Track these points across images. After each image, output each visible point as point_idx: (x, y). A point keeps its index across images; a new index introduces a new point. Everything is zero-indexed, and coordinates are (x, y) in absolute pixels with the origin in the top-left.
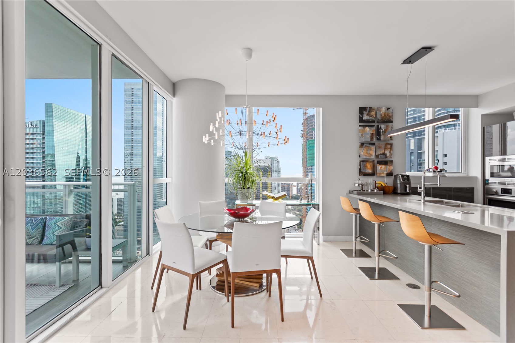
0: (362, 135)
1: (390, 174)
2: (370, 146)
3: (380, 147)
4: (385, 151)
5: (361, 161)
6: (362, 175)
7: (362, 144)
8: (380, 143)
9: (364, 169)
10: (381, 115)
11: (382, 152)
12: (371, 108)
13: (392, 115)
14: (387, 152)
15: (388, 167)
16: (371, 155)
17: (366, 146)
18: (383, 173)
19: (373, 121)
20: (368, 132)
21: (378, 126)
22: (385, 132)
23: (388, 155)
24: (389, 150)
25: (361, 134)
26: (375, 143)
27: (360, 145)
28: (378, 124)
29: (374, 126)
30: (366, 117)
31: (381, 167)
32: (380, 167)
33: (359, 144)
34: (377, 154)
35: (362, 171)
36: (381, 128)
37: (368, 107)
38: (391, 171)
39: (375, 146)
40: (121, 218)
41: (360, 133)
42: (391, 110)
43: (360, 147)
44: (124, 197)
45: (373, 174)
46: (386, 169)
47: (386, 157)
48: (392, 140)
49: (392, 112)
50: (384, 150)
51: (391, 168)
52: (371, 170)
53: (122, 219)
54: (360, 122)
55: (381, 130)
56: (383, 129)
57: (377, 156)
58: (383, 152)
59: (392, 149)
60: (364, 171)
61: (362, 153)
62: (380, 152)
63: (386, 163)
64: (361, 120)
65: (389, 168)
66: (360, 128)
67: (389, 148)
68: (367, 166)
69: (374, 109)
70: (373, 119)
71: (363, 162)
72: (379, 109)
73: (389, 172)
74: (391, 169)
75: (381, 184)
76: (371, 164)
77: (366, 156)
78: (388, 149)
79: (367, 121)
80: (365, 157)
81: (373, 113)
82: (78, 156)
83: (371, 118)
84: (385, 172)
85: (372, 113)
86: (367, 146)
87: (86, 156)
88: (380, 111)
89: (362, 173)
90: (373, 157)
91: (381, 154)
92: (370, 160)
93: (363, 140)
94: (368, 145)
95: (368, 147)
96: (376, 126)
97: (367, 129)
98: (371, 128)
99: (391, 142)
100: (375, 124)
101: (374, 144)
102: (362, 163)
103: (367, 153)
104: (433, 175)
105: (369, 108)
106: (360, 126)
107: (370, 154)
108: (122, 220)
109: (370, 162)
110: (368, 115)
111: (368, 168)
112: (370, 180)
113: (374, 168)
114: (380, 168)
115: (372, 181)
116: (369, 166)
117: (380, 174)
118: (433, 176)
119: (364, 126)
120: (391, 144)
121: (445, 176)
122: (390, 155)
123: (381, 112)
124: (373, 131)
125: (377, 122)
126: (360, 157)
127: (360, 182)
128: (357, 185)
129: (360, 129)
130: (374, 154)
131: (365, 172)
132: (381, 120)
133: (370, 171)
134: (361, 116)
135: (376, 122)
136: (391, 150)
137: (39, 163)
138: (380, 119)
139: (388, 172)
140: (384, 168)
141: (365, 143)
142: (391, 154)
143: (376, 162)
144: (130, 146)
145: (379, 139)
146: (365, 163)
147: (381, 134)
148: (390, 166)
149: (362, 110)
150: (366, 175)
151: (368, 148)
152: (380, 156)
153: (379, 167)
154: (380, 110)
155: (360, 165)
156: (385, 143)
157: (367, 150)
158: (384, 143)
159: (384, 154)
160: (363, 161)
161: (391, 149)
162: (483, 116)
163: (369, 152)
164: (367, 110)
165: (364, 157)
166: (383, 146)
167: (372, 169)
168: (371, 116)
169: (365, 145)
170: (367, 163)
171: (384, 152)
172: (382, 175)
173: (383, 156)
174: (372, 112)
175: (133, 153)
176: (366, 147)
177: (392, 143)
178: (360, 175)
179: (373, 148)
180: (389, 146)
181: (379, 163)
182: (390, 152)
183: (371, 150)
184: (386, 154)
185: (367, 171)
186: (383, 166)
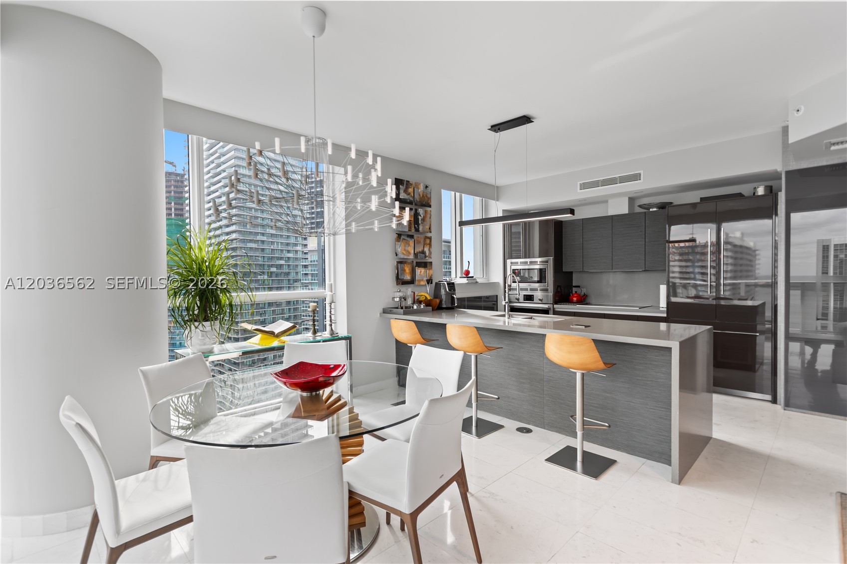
0: (399, 224)
1: (430, 282)
2: (409, 239)
3: (419, 242)
5: (398, 263)
7: (399, 237)
8: (419, 236)
9: (401, 275)
10: (420, 194)
11: (420, 250)
12: (409, 182)
13: (431, 197)
14: (426, 250)
15: (427, 271)
16: (409, 253)
18: (423, 280)
19: (411, 203)
21: (416, 210)
22: (423, 220)
23: (427, 254)
24: (428, 246)
26: (413, 235)
27: (397, 238)
28: (416, 208)
29: (412, 209)
30: (402, 195)
31: (421, 272)
33: (395, 237)
34: (416, 253)
35: (400, 277)
36: (419, 214)
37: (405, 179)
38: (431, 277)
39: (413, 240)
42: (429, 189)
43: (397, 242)
45: (412, 282)
46: (425, 274)
47: (425, 256)
48: (431, 232)
49: (430, 192)
50: (422, 247)
51: (431, 272)
52: (410, 276)
55: (420, 217)
56: (422, 216)
57: (416, 255)
58: (422, 249)
60: (402, 278)
61: (399, 250)
63: (425, 265)
64: (398, 198)
65: (428, 273)
67: (428, 244)
68: (405, 270)
69: (411, 185)
70: (411, 199)
72: (417, 185)
73: (429, 278)
74: (430, 274)
75: (426, 297)
76: (410, 266)
77: (403, 254)
79: (405, 201)
80: (402, 256)
81: (411, 190)
84: (425, 279)
86: (405, 239)
89: (399, 281)
90: (412, 257)
91: (420, 253)
92: (409, 261)
93: (400, 230)
94: (406, 238)
95: (406, 241)
99: (429, 234)
100: (413, 207)
101: (412, 237)
102: (399, 265)
103: (405, 250)
104: (467, 281)
105: (407, 181)
109: (409, 263)
110: (405, 192)
111: (407, 273)
112: (408, 290)
113: (413, 273)
116: (408, 269)
117: (420, 281)
118: (467, 283)
120: (430, 238)
121: (477, 282)
122: (429, 254)
123: (420, 190)
124: (411, 218)
125: (416, 205)
126: (397, 256)
127: (401, 294)
130: (412, 252)
131: (403, 279)
132: (420, 201)
133: (408, 277)
134: (398, 193)
135: (414, 204)
136: (430, 247)
138: (418, 200)
140: (424, 272)
141: (402, 235)
142: (430, 253)
143: (415, 264)
145: (417, 230)
146: (402, 265)
147: (420, 223)
148: (430, 269)
149: (399, 184)
150: (404, 283)
151: (406, 243)
152: (419, 255)
153: (419, 272)
154: (418, 187)
155: (397, 269)
156: (424, 236)
157: (405, 246)
158: (422, 236)
159: (423, 252)
160: (401, 262)
161: (430, 245)
162: (503, 211)
163: (407, 248)
164: (404, 184)
166: (422, 241)
167: (411, 274)
168: (409, 195)
169: (402, 237)
170: (406, 265)
171: (424, 250)
172: (422, 283)
173: (422, 255)
174: (409, 188)
176: (403, 240)
178: (398, 285)
179: (411, 242)
180: (428, 241)
181: (419, 265)
182: (429, 250)
183: (409, 245)
184: (425, 252)
185: (405, 277)
186: (423, 270)
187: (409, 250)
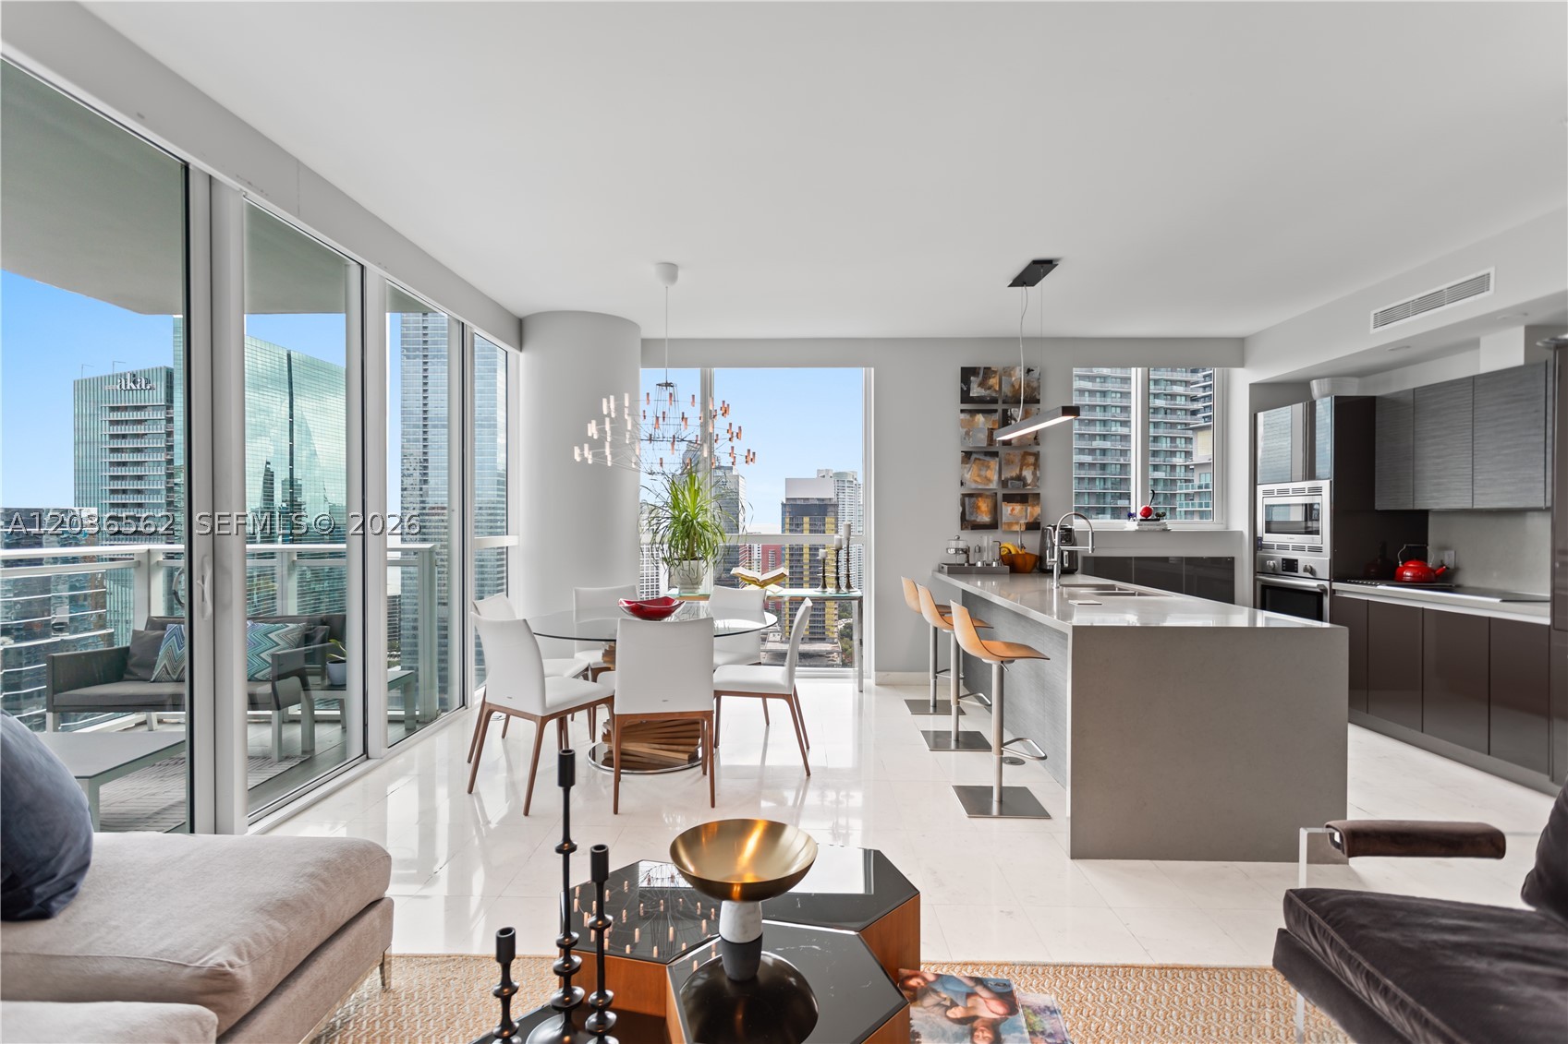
0: (967, 433)
1: (1033, 526)
2: (987, 459)
3: (1009, 462)
4: (1021, 470)
5: (964, 495)
6: (966, 528)
7: (967, 455)
8: (1009, 452)
9: (971, 514)
10: (1013, 386)
11: (1014, 474)
12: (989, 368)
13: (1039, 386)
14: (1028, 474)
15: (1029, 509)
16: (989, 481)
17: (976, 459)
18: (1017, 523)
19: (994, 401)
20: (981, 426)
21: (1005, 411)
23: (1029, 481)
24: (1032, 467)
25: (965, 430)
26: (997, 452)
27: (963, 458)
28: (1005, 406)
29: (995, 411)
30: (976, 391)
31: (1013, 510)
32: (1010, 508)
33: (959, 456)
34: (1003, 479)
35: (967, 518)
36: (1011, 417)
37: (982, 365)
38: (1036, 518)
39: (997, 459)
40: (395, 653)
41: (962, 427)
42: (1035, 374)
43: (963, 462)
44: (403, 591)
45: (993, 526)
46: (1024, 514)
47: (1025, 485)
48: (1038, 444)
49: (1039, 379)
50: (1018, 469)
51: (1037, 510)
52: (989, 516)
53: (396, 656)
54: (962, 402)
55: (1013, 421)
57: (1004, 483)
58: (1018, 472)
59: (1039, 466)
60: (973, 519)
61: (968, 476)
62: (1010, 473)
63: (1023, 499)
64: (965, 397)
65: (1031, 512)
66: (963, 416)
67: (1031, 464)
68: (978, 508)
69: (995, 372)
70: (994, 395)
71: (969, 498)
72: (1007, 372)
74: (1035, 515)
75: (1009, 550)
76: (989, 501)
77: (976, 482)
78: (1028, 465)
79: (980, 400)
80: (974, 486)
81: (993, 381)
82: (267, 470)
83: (988, 392)
84: (1023, 521)
85: (991, 380)
86: (979, 459)
87: (291, 470)
88: (1010, 376)
89: (968, 523)
90: (994, 486)
91: (1012, 479)
92: (988, 493)
93: (970, 445)
94: (981, 457)
95: (981, 462)
96: (1000, 411)
97: (980, 418)
98: (989, 416)
99: (1036, 449)
100: (1000, 407)
101: (995, 454)
102: (967, 499)
103: (979, 476)
104: (1140, 527)
105: (985, 368)
106: (962, 411)
107: (986, 477)
108: (396, 659)
109: (987, 497)
110: (981, 385)
111: (982, 512)
112: (986, 539)
113: (995, 511)
114: (1009, 512)
115: (991, 542)
116: (984, 506)
117: (1010, 524)
118: (1139, 531)
119: (973, 412)
120: (1037, 455)
121: (1166, 530)
122: (1033, 481)
123: (1013, 379)
124: (994, 422)
125: (1004, 402)
126: (962, 484)
127: (962, 545)
128: (953, 551)
129: (962, 420)
130: (995, 478)
131: (975, 521)
132: (1013, 396)
133: (985, 518)
134: (965, 389)
135: (1000, 402)
136: (1035, 469)
137: (158, 492)
138: (1010, 394)
139: (1030, 519)
140: (1020, 511)
141: (975, 452)
142: (1036, 478)
143: (1000, 497)
144: (417, 440)
146: (973, 499)
148: (1033, 506)
149: (967, 374)
150: (977, 527)
151: (983, 464)
152: (1010, 482)
153: (1008, 510)
154: (1010, 374)
155: (963, 505)
156: (1022, 452)
157: (980, 470)
158: (1019, 453)
159: (1020, 478)
160: (970, 495)
161: (1036, 465)
162: (1252, 386)
163: (983, 473)
164: (979, 374)
165: (972, 486)
166: (1017, 460)
167: (991, 513)
168: (989, 388)
169: (974, 456)
170: (980, 499)
171: (1021, 474)
172: (1016, 528)
173: (1018, 482)
174: (990, 378)
175: (426, 460)
176: (977, 461)
177: (1039, 452)
178: (962, 529)
179: (994, 463)
180: (1031, 460)
181: (1009, 498)
182: (1034, 474)
183: (988, 467)
184: (1025, 478)
185: (979, 517)
186: (1018, 507)
187: (989, 476)
